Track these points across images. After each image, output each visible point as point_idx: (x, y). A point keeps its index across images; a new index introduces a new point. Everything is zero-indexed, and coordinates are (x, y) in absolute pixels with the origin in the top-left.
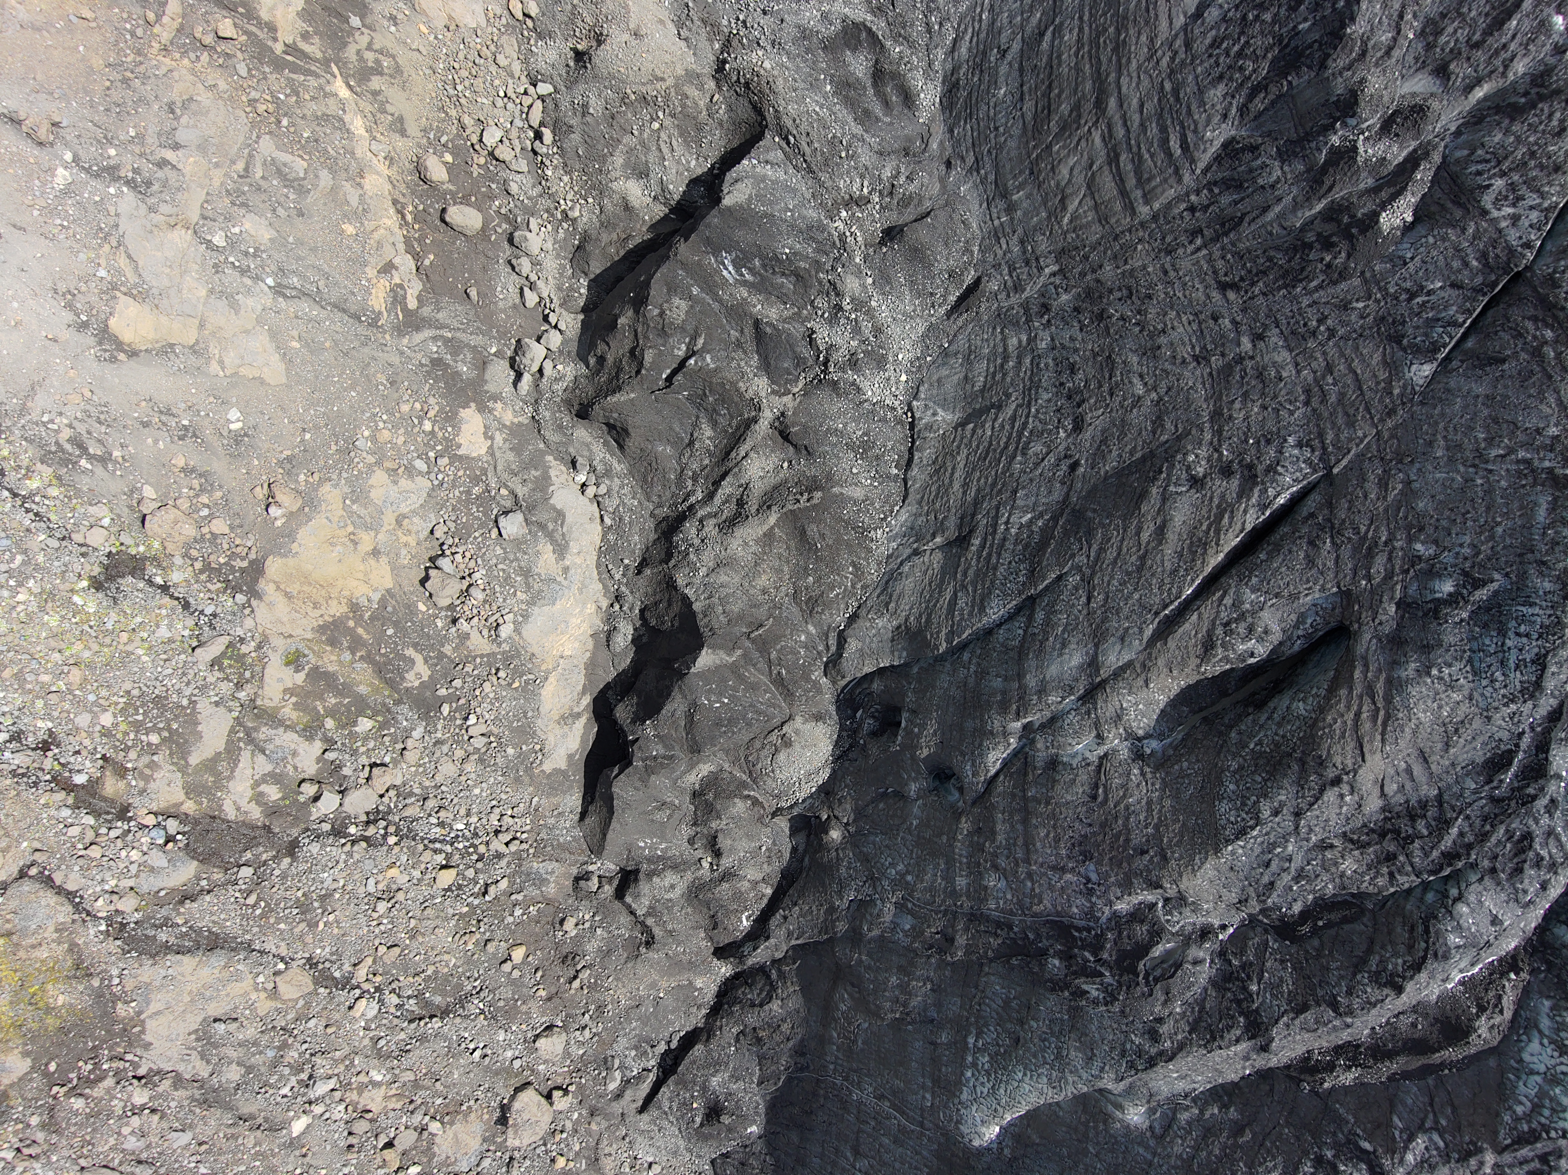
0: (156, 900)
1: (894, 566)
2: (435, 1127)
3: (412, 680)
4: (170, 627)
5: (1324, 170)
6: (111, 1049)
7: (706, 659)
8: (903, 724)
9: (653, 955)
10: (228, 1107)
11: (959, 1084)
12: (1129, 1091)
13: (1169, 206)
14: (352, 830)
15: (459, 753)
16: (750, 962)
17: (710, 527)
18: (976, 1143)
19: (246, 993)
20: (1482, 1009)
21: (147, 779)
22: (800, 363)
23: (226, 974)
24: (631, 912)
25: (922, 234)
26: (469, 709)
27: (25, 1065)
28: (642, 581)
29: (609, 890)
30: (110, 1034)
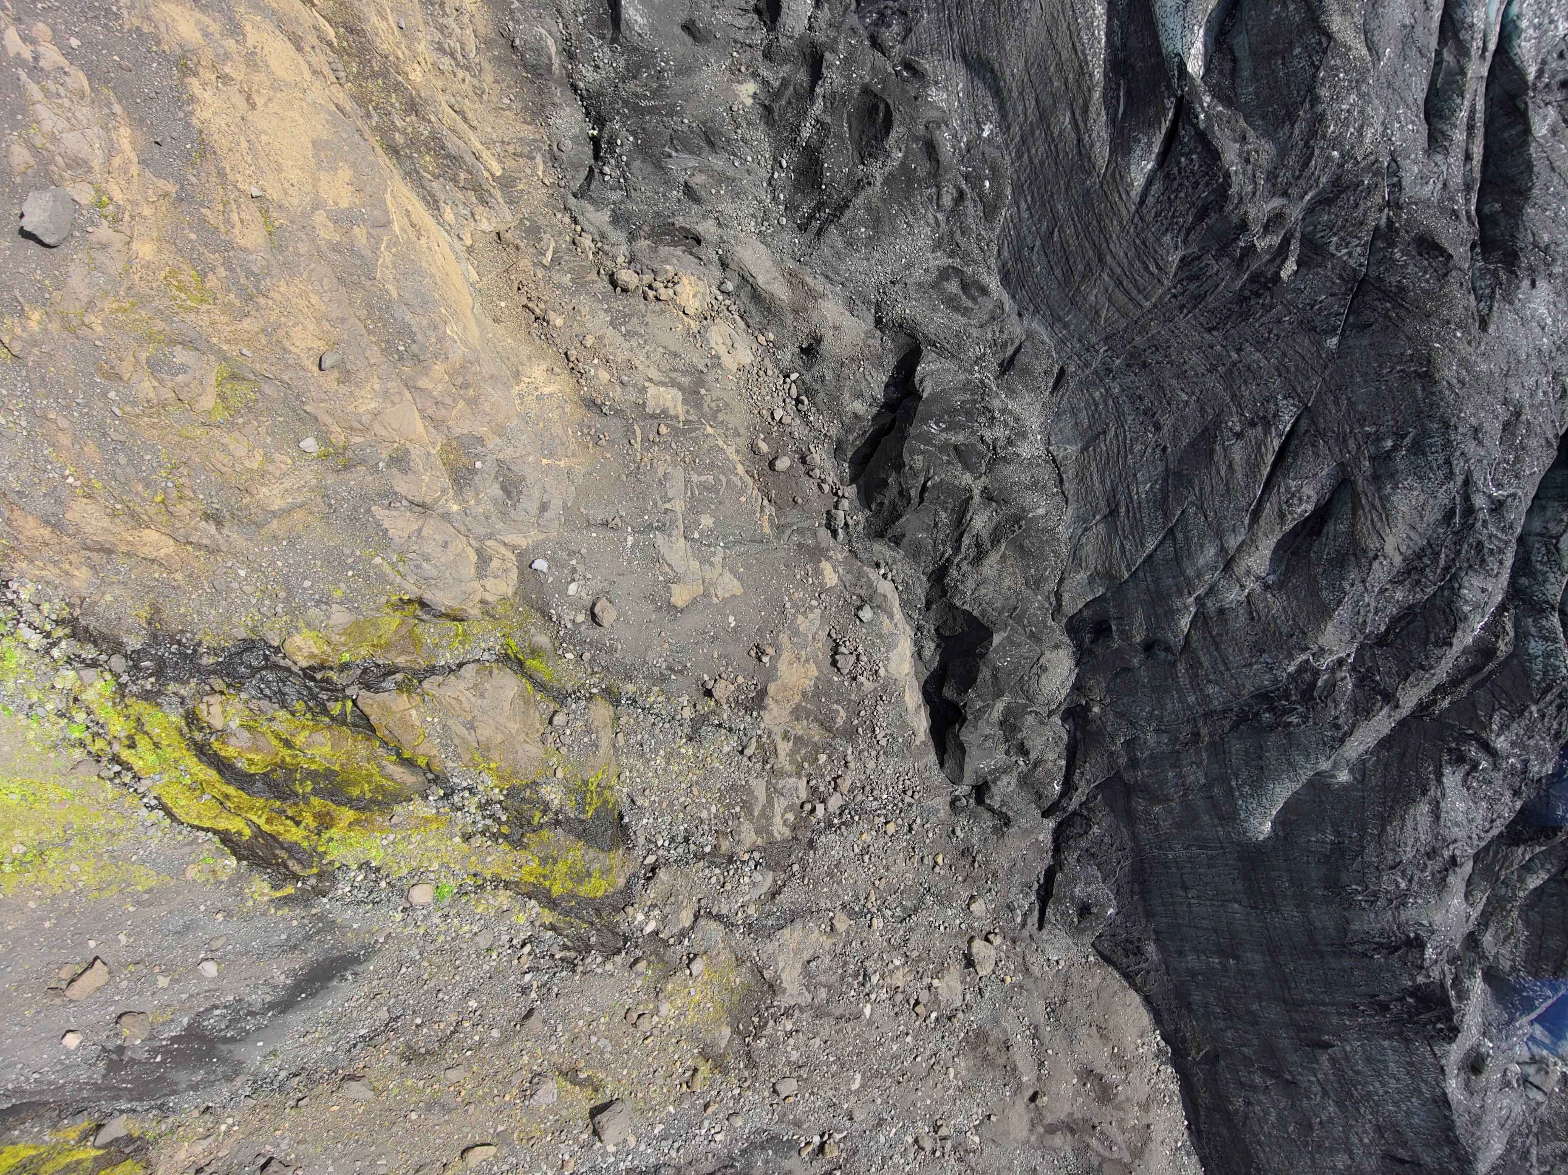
0: (762, 902)
1: (1074, 542)
2: (935, 983)
3: (840, 722)
4: (727, 745)
5: (1241, 259)
6: (765, 1002)
7: (997, 639)
8: (1114, 628)
9: (1012, 830)
11: (1236, 811)
12: (1335, 766)
13: (1160, 298)
14: (836, 821)
15: (874, 753)
16: (1071, 809)
17: (964, 565)
18: (1261, 838)
19: (819, 939)
20: (1497, 637)
21: (738, 833)
23: (806, 932)
24: (990, 809)
25: (1022, 359)
26: (873, 725)
27: (728, 1031)
28: (932, 613)
29: (971, 801)
30: (763, 994)
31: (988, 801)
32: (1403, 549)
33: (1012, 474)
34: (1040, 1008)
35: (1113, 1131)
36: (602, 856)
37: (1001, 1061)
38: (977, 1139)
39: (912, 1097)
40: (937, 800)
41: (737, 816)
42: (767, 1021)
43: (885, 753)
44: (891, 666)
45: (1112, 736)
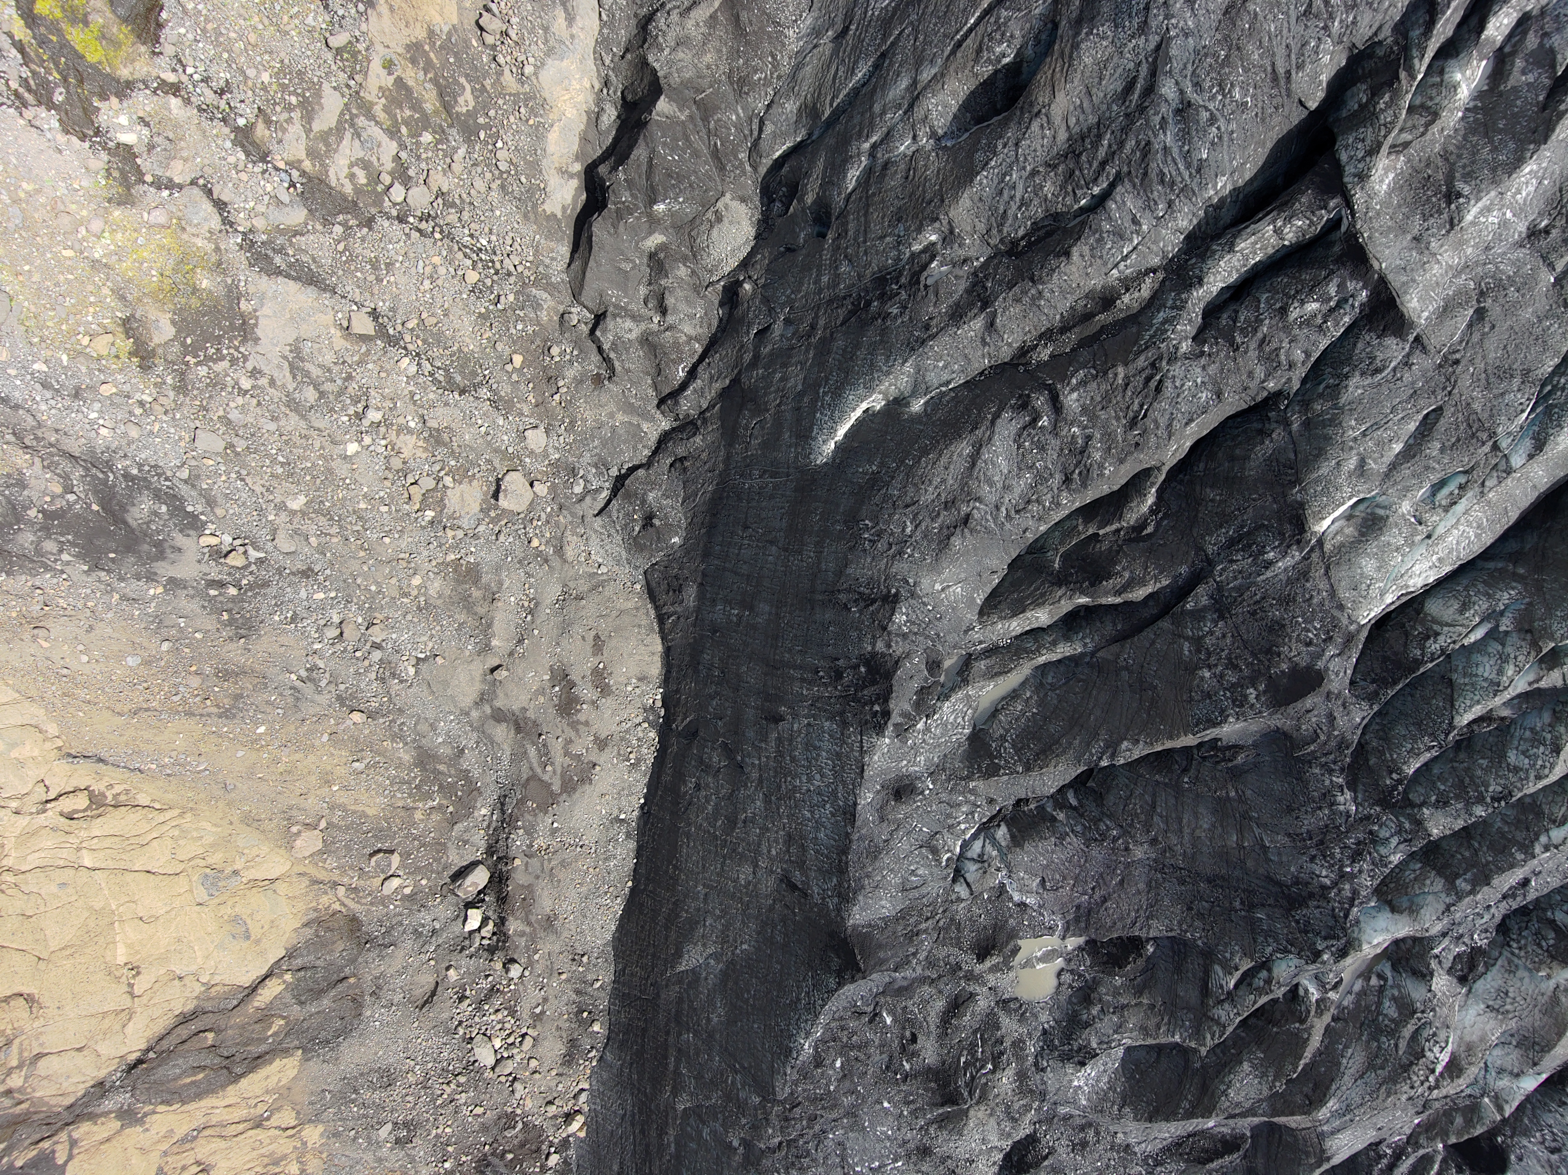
0: (278, 230)
1: (799, 58)
2: (448, 481)
3: (461, 107)
4: (315, 19)
6: (230, 341)
7: (663, 107)
9: (613, 389)
10: (303, 417)
11: (811, 426)
14: (411, 220)
17: (674, 15)
18: (821, 462)
19: (327, 327)
20: (1127, 290)
21: (284, 131)
23: (316, 304)
24: (600, 350)
26: (498, 136)
27: (171, 331)
28: (624, 64)
29: (585, 329)
30: (232, 327)
31: (598, 333)
32: (1072, 121)
34: (553, 591)
35: (557, 748)
36: (109, 15)
37: (481, 611)
38: (412, 671)
40: (545, 295)
41: (289, 108)
42: (222, 358)
43: (502, 187)
44: (544, 75)
45: (750, 325)
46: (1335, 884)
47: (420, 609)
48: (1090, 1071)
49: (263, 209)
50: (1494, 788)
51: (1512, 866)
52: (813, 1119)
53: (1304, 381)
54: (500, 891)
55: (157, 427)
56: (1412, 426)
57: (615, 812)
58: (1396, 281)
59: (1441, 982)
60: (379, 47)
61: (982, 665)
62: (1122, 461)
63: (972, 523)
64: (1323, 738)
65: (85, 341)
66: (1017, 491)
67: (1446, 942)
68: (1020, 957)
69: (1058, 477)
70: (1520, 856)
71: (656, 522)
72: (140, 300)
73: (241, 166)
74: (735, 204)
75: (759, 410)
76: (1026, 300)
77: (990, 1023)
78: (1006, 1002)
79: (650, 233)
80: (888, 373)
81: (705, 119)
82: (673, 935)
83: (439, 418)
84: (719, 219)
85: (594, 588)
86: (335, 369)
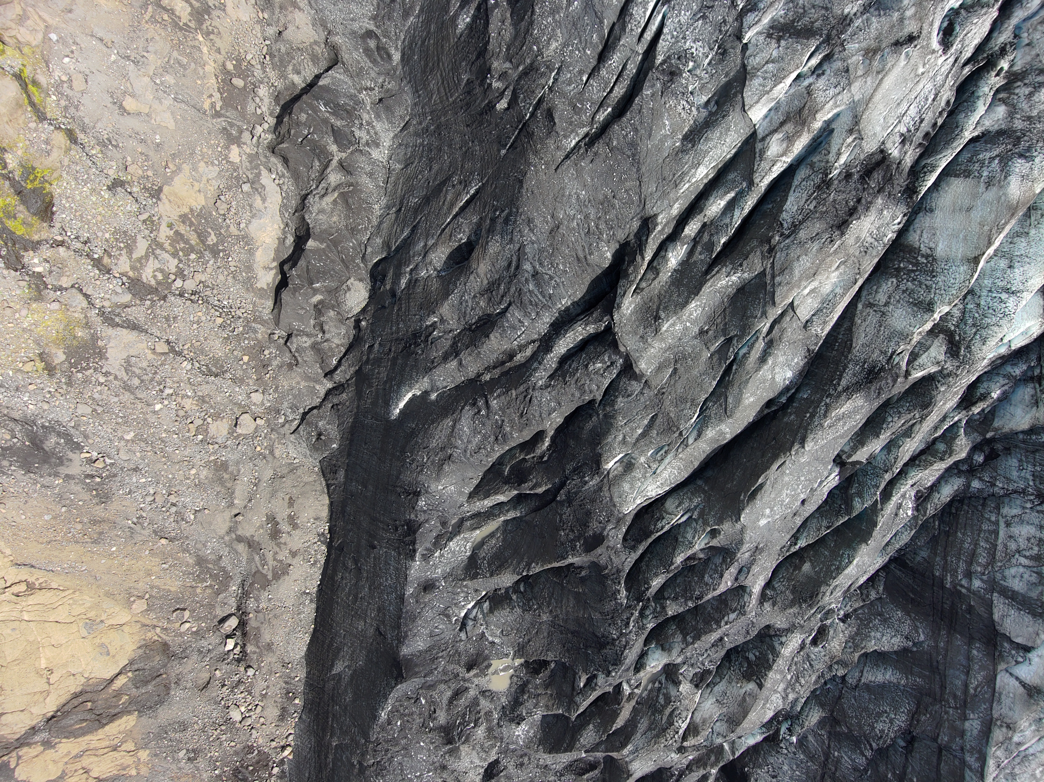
0: (117, 305)
1: (381, 219)
2: (209, 420)
3: (210, 242)
4: (131, 207)
5: (487, 89)
6: (94, 359)
7: (311, 244)
9: (298, 370)
10: (133, 393)
13: (456, 99)
14: (186, 295)
15: (226, 273)
17: (317, 198)
18: (394, 417)
19: (143, 349)
21: (118, 259)
22: (350, 143)
23: (137, 339)
24: (290, 351)
25: (391, 102)
26: (229, 256)
27: (63, 357)
28: (294, 218)
29: (282, 341)
30: (95, 353)
31: (289, 344)
32: (488, 276)
33: (362, 162)
34: (269, 473)
35: (269, 556)
36: (26, 213)
37: (228, 485)
38: (192, 517)
39: (160, 466)
40: (259, 326)
41: (120, 249)
42: (90, 368)
43: (234, 277)
44: (250, 227)
45: (365, 342)
46: (618, 638)
47: (196, 485)
48: (524, 726)
49: (108, 297)
50: (697, 593)
51: (710, 631)
52: (387, 750)
53: (604, 396)
54: (243, 630)
55: (58, 402)
56: (646, 422)
57: (303, 589)
58: (634, 355)
59: (685, 687)
60: (165, 218)
61: (468, 523)
62: (521, 431)
63: (453, 459)
64: (610, 567)
65: (21, 365)
66: (474, 443)
67: (685, 667)
68: (491, 670)
69: (492, 439)
70: (714, 626)
71: (323, 437)
72: (47, 344)
73: (97, 277)
74: (357, 282)
75: (370, 386)
76: (474, 355)
77: (475, 703)
78: (484, 692)
79: (314, 295)
80: (417, 382)
81: (336, 247)
82: (331, 655)
83: (205, 390)
84: (349, 289)
85: (291, 471)
86: (148, 369)
